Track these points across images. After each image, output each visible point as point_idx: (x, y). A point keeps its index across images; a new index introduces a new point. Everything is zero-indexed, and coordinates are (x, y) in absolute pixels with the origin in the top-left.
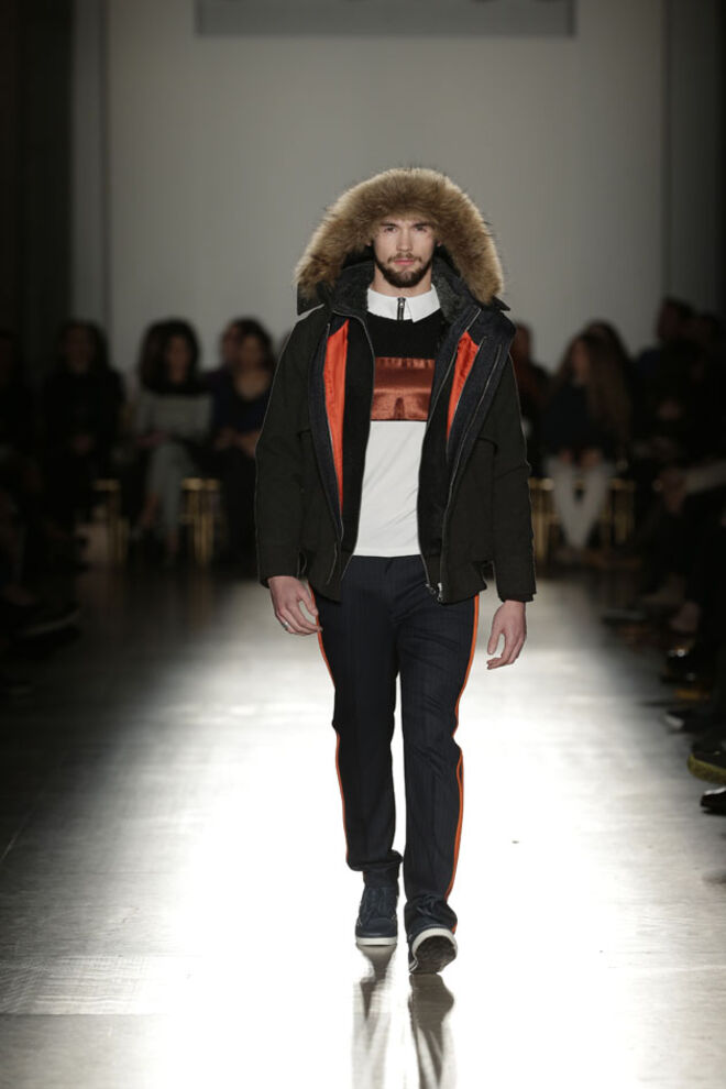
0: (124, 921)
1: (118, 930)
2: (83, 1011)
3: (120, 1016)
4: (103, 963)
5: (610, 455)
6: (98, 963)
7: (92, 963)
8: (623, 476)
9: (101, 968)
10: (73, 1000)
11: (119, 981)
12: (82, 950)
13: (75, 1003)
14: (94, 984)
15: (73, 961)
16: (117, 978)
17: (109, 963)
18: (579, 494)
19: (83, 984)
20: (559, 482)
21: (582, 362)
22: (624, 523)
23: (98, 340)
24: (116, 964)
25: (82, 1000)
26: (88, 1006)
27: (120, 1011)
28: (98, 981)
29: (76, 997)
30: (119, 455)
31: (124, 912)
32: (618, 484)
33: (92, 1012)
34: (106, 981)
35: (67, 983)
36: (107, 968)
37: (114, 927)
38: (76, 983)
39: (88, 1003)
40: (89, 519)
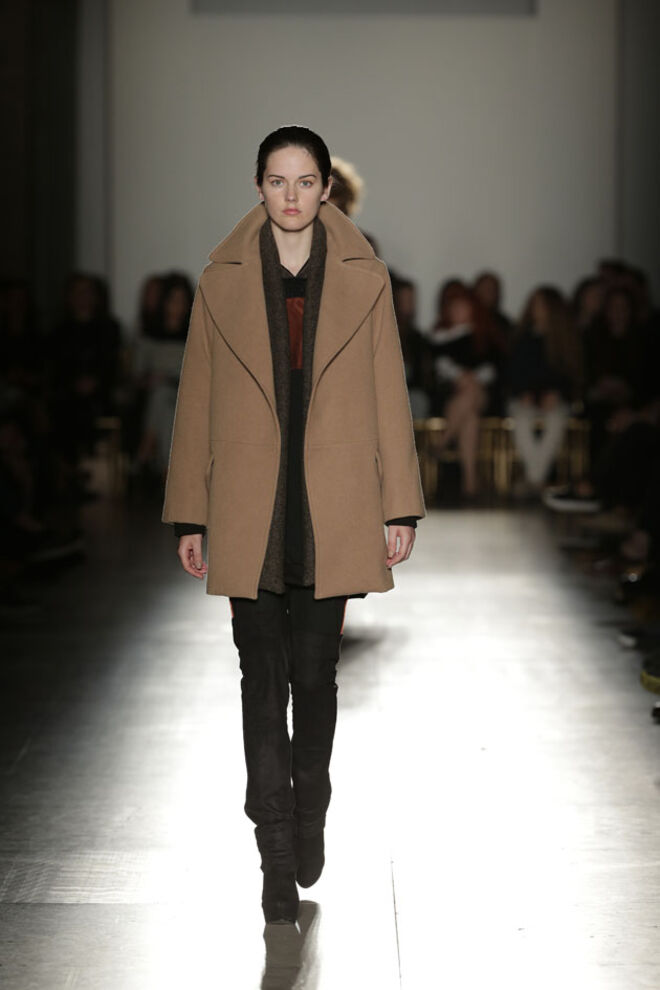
0: (129, 818)
1: (122, 827)
2: (93, 901)
3: (125, 905)
4: (110, 857)
5: (567, 398)
6: (106, 857)
7: (100, 857)
8: (580, 417)
9: (109, 862)
10: (83, 891)
11: (125, 874)
12: (91, 845)
13: (85, 893)
14: (103, 876)
15: (82, 856)
16: (123, 871)
17: (114, 858)
18: (538, 433)
19: (92, 876)
20: (520, 421)
21: (541, 313)
22: (579, 460)
23: (101, 290)
24: (121, 858)
25: (91, 891)
26: (97, 896)
27: (126, 901)
28: (107, 873)
29: (86, 888)
30: (121, 396)
31: (128, 811)
32: (574, 424)
33: (100, 901)
34: (113, 873)
35: (77, 875)
36: (113, 862)
37: (120, 825)
38: (85, 875)
39: (97, 894)
40: (92, 453)
